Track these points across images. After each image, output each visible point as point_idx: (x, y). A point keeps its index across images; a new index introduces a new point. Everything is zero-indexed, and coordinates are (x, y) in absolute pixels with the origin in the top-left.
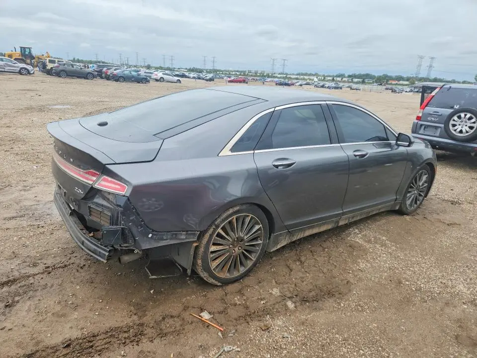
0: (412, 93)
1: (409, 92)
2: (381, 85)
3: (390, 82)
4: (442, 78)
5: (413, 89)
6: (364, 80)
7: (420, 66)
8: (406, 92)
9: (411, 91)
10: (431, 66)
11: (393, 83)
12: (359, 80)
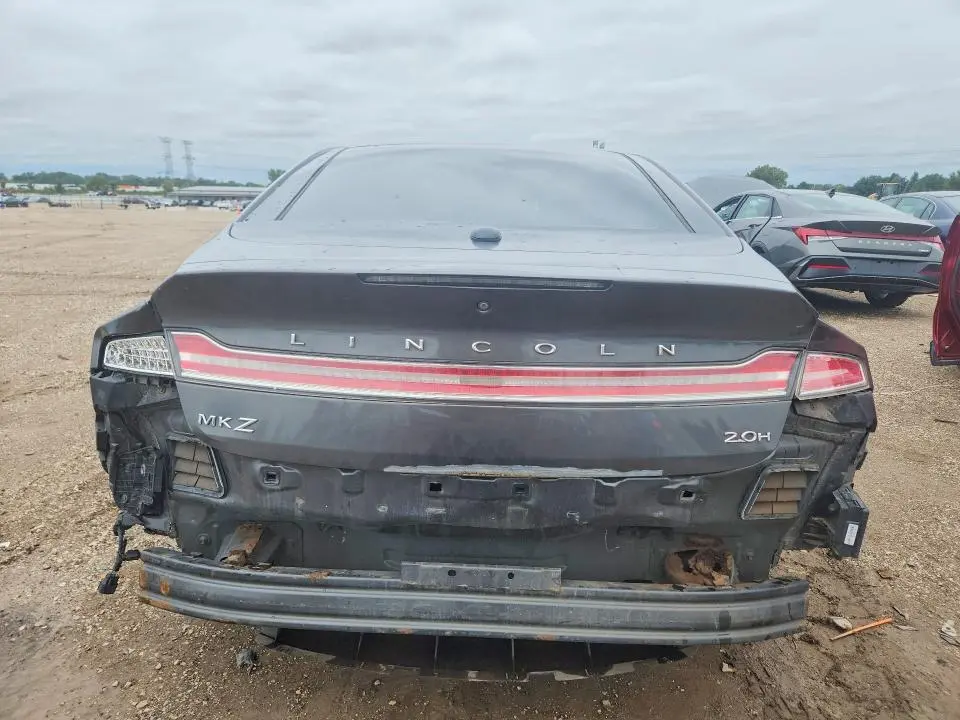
0: (177, 208)
1: (172, 205)
2: (105, 194)
3: (120, 189)
4: (212, 178)
5: (177, 200)
6: (60, 185)
7: (168, 156)
8: (167, 205)
9: (175, 204)
10: (188, 158)
11: (127, 190)
12: (48, 186)
